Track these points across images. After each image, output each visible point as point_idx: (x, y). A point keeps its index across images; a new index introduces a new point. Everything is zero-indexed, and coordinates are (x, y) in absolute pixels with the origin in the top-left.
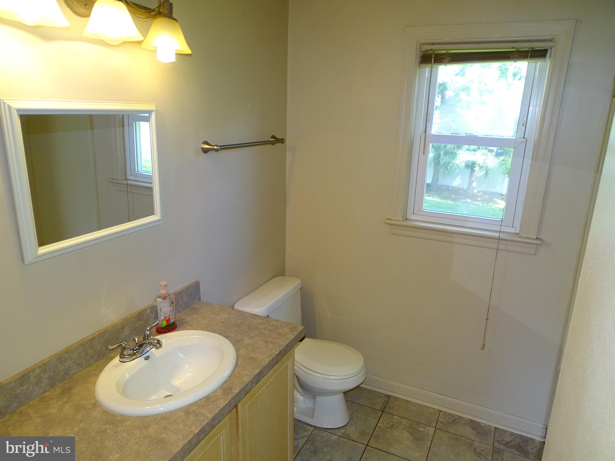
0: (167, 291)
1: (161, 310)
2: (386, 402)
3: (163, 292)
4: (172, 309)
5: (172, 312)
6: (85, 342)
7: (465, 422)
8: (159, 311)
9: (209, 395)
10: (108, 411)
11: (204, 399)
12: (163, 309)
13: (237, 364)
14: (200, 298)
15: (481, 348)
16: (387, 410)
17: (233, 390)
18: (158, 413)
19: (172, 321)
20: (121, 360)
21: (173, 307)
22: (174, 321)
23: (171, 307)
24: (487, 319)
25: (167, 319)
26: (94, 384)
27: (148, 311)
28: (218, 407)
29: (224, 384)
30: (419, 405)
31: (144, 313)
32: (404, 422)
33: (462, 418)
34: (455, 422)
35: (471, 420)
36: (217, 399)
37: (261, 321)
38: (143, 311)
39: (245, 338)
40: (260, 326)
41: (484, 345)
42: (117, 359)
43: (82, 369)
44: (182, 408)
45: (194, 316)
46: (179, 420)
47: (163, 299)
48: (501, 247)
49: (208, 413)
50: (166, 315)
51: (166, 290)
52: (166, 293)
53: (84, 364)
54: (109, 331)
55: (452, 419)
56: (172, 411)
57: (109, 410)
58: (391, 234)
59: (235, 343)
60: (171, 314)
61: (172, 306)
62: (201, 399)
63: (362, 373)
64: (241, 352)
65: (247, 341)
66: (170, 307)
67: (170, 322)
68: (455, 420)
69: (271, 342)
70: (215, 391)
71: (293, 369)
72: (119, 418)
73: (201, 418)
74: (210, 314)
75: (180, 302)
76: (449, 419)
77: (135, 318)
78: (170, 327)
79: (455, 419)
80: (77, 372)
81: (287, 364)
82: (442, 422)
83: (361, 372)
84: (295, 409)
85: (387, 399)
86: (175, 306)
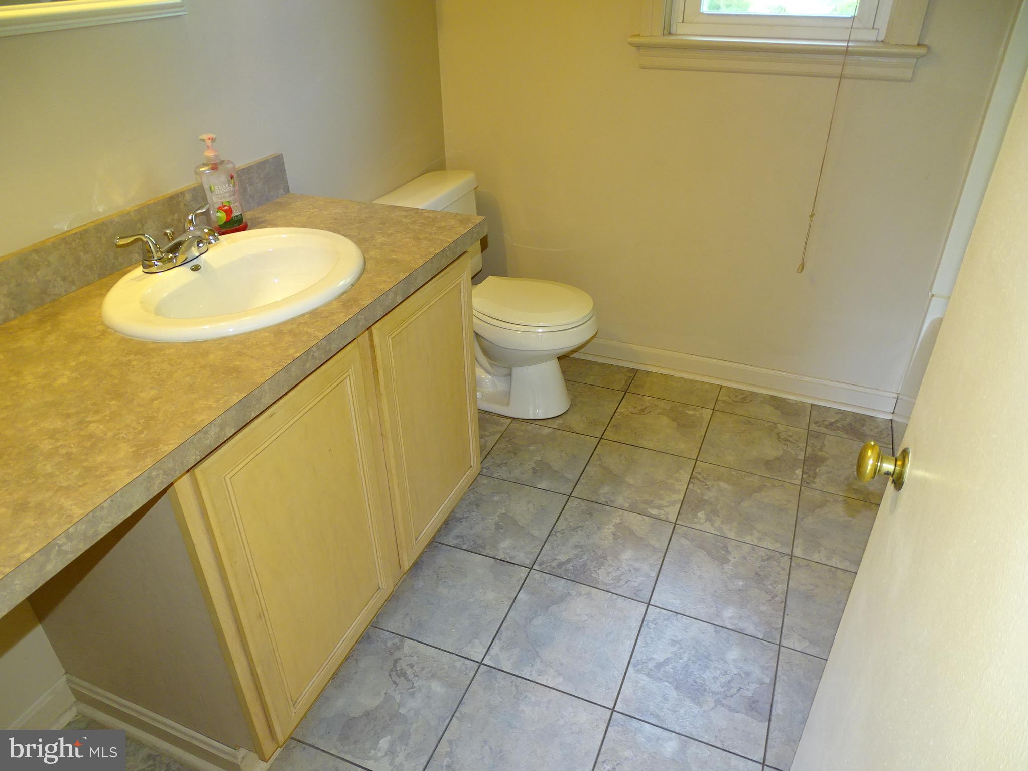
0: (217, 153)
1: (211, 189)
2: (631, 379)
3: (210, 154)
4: (232, 189)
5: (234, 195)
6: (68, 236)
7: (762, 399)
8: (208, 193)
9: (316, 309)
10: (131, 339)
11: (307, 314)
12: (215, 188)
13: (364, 269)
14: (288, 187)
15: (798, 270)
16: (632, 389)
17: (360, 302)
18: (224, 335)
19: (236, 213)
20: (146, 270)
21: (234, 186)
22: (241, 214)
23: (231, 185)
24: (812, 216)
25: (226, 209)
26: (100, 306)
27: (188, 197)
28: (334, 324)
29: (343, 295)
30: (686, 380)
31: (180, 199)
32: (662, 404)
33: (757, 394)
34: (745, 400)
35: (772, 396)
36: (333, 314)
37: (404, 213)
38: (178, 194)
39: (377, 237)
40: (404, 220)
41: (803, 264)
42: (139, 270)
43: (74, 288)
44: (269, 327)
45: (280, 213)
46: (265, 343)
47: (213, 169)
48: (848, 71)
49: (316, 331)
50: (224, 200)
51: (216, 151)
52: (216, 156)
53: (76, 280)
54: (114, 223)
55: (741, 396)
56: (251, 333)
57: (132, 337)
58: (641, 68)
59: (359, 242)
60: (232, 199)
61: (231, 183)
62: (303, 315)
63: (592, 320)
64: (372, 253)
65: (380, 239)
66: (229, 185)
67: (233, 216)
68: (745, 398)
69: (426, 238)
70: (329, 303)
71: (471, 322)
72: (152, 346)
73: (305, 338)
74: (309, 209)
75: (249, 189)
76: (736, 396)
77: (163, 206)
78: (235, 225)
79: (745, 396)
80: (65, 291)
81: (459, 281)
82: (724, 402)
83: (589, 320)
84: (479, 395)
85: (632, 375)
86: (237, 183)
